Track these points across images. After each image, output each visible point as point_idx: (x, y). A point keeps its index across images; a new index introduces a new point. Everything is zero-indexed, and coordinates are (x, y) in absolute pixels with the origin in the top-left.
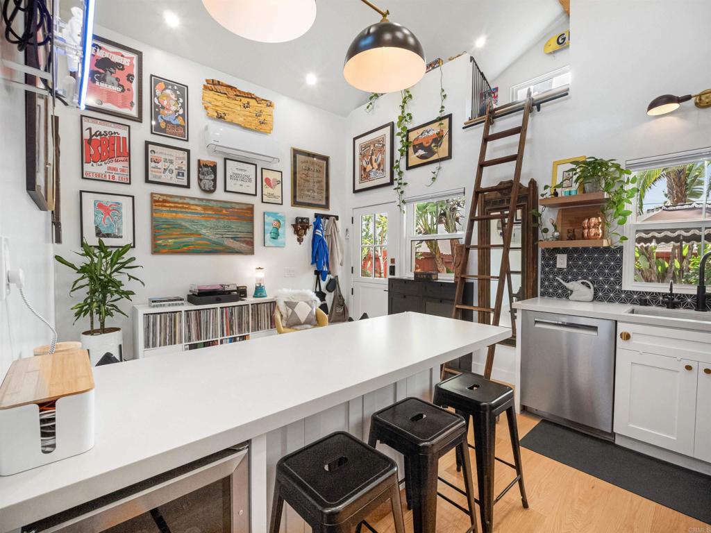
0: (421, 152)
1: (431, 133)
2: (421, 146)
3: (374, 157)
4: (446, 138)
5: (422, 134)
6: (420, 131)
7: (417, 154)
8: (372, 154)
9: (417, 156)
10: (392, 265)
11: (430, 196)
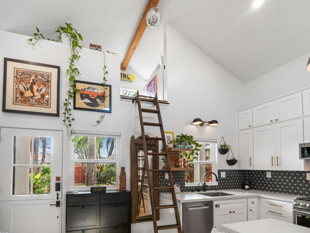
0: (87, 101)
1: (96, 91)
2: (87, 96)
3: (35, 87)
4: (107, 99)
5: (88, 88)
6: (87, 86)
7: (84, 101)
8: (33, 83)
9: (84, 103)
10: (57, 182)
11: (96, 133)
